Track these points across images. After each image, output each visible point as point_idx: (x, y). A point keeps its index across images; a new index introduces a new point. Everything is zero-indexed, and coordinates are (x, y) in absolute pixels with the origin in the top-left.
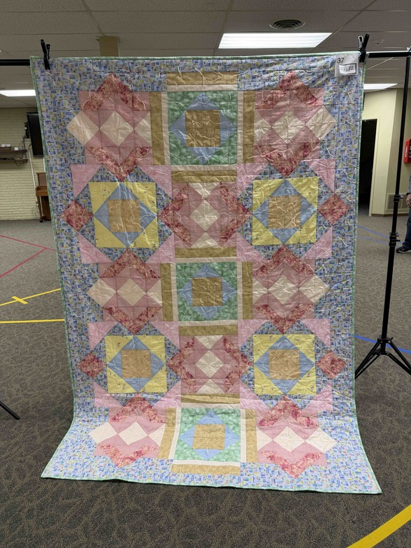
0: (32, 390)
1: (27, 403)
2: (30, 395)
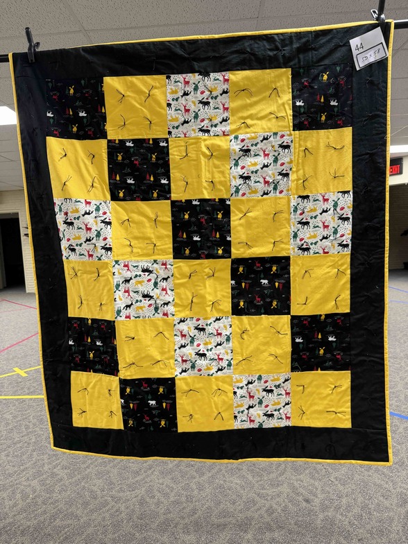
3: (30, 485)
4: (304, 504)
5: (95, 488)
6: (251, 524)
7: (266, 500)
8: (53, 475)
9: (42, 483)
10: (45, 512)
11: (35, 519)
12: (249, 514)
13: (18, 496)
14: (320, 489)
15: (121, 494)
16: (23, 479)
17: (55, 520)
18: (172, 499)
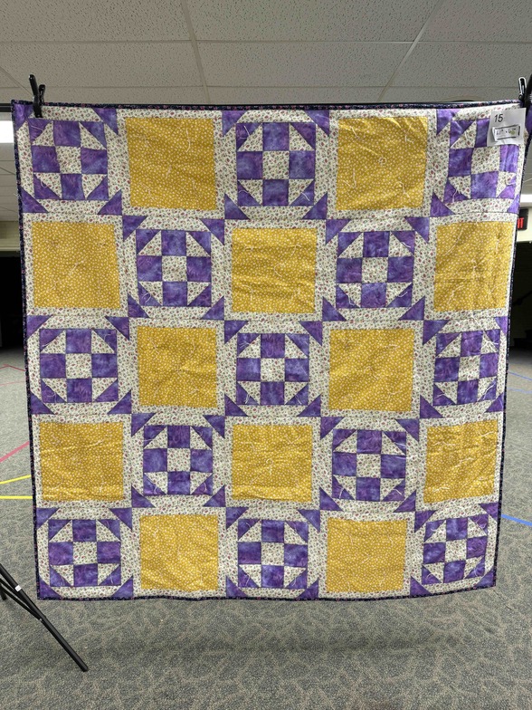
0: (104, 616)
1: (98, 640)
2: (102, 625)
4: (487, 634)
6: (435, 656)
7: (442, 628)
10: (187, 640)
11: (180, 647)
12: (429, 644)
13: (146, 620)
14: (499, 617)
15: (270, 620)
17: (203, 648)
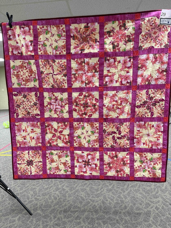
0: (39, 196)
1: (37, 204)
2: (38, 199)
3: (56, 194)
5: (82, 196)
6: (150, 214)
7: (154, 203)
8: (64, 190)
9: (60, 192)
10: (65, 205)
11: (63, 208)
12: (149, 209)
13: (53, 198)
15: (94, 199)
16: (52, 191)
17: (71, 208)
18: (115, 202)
